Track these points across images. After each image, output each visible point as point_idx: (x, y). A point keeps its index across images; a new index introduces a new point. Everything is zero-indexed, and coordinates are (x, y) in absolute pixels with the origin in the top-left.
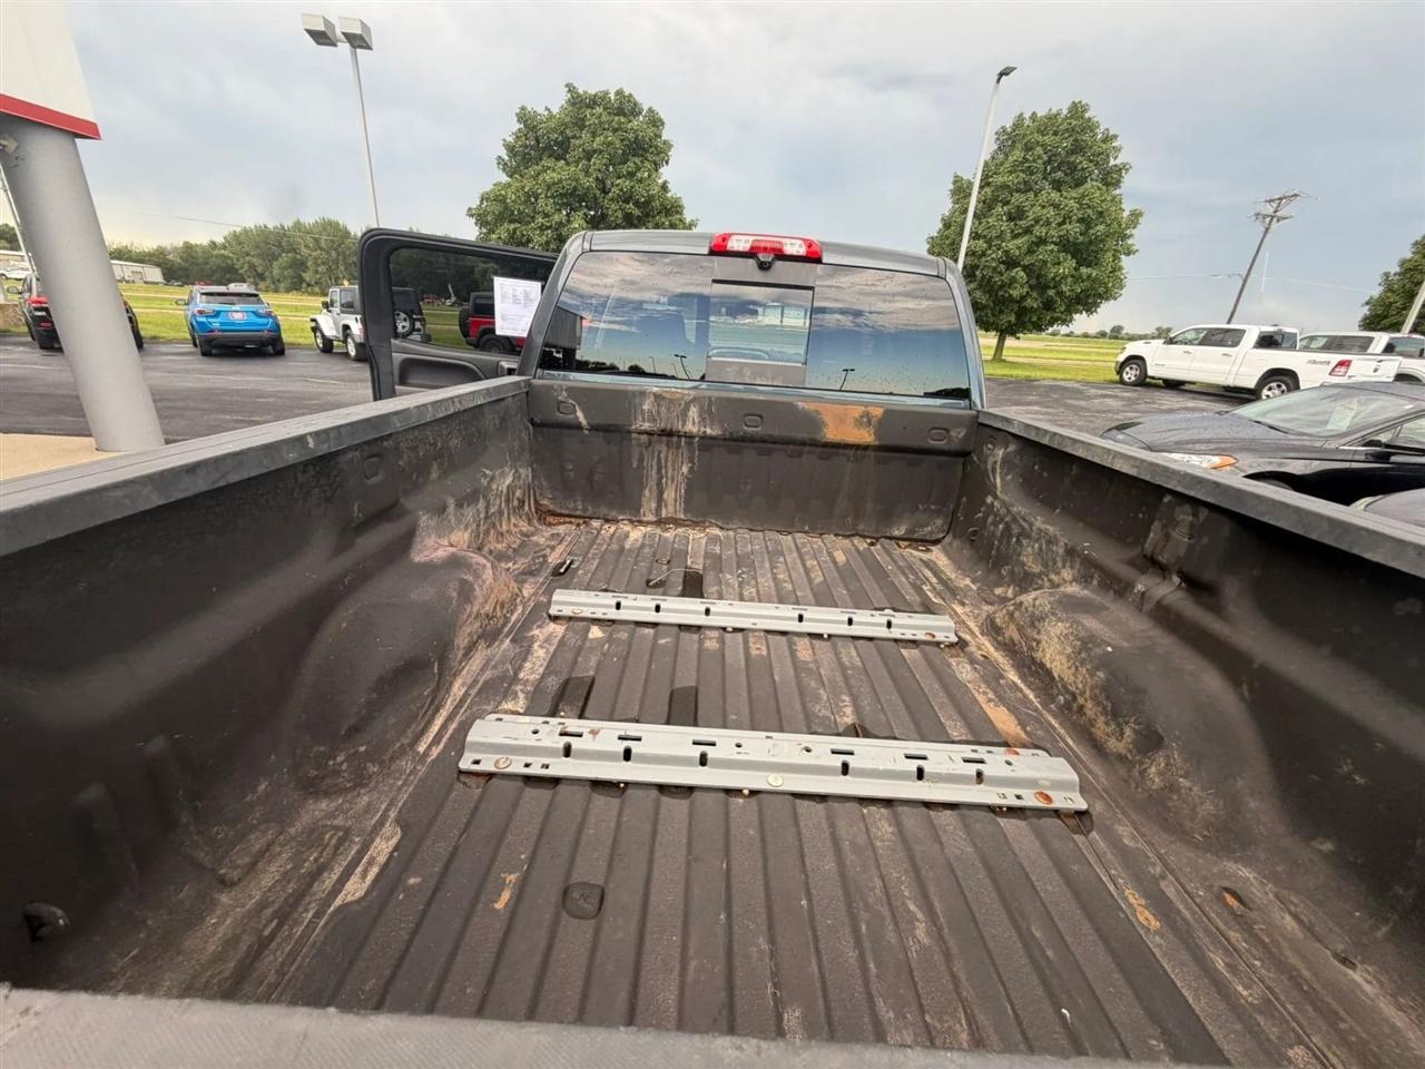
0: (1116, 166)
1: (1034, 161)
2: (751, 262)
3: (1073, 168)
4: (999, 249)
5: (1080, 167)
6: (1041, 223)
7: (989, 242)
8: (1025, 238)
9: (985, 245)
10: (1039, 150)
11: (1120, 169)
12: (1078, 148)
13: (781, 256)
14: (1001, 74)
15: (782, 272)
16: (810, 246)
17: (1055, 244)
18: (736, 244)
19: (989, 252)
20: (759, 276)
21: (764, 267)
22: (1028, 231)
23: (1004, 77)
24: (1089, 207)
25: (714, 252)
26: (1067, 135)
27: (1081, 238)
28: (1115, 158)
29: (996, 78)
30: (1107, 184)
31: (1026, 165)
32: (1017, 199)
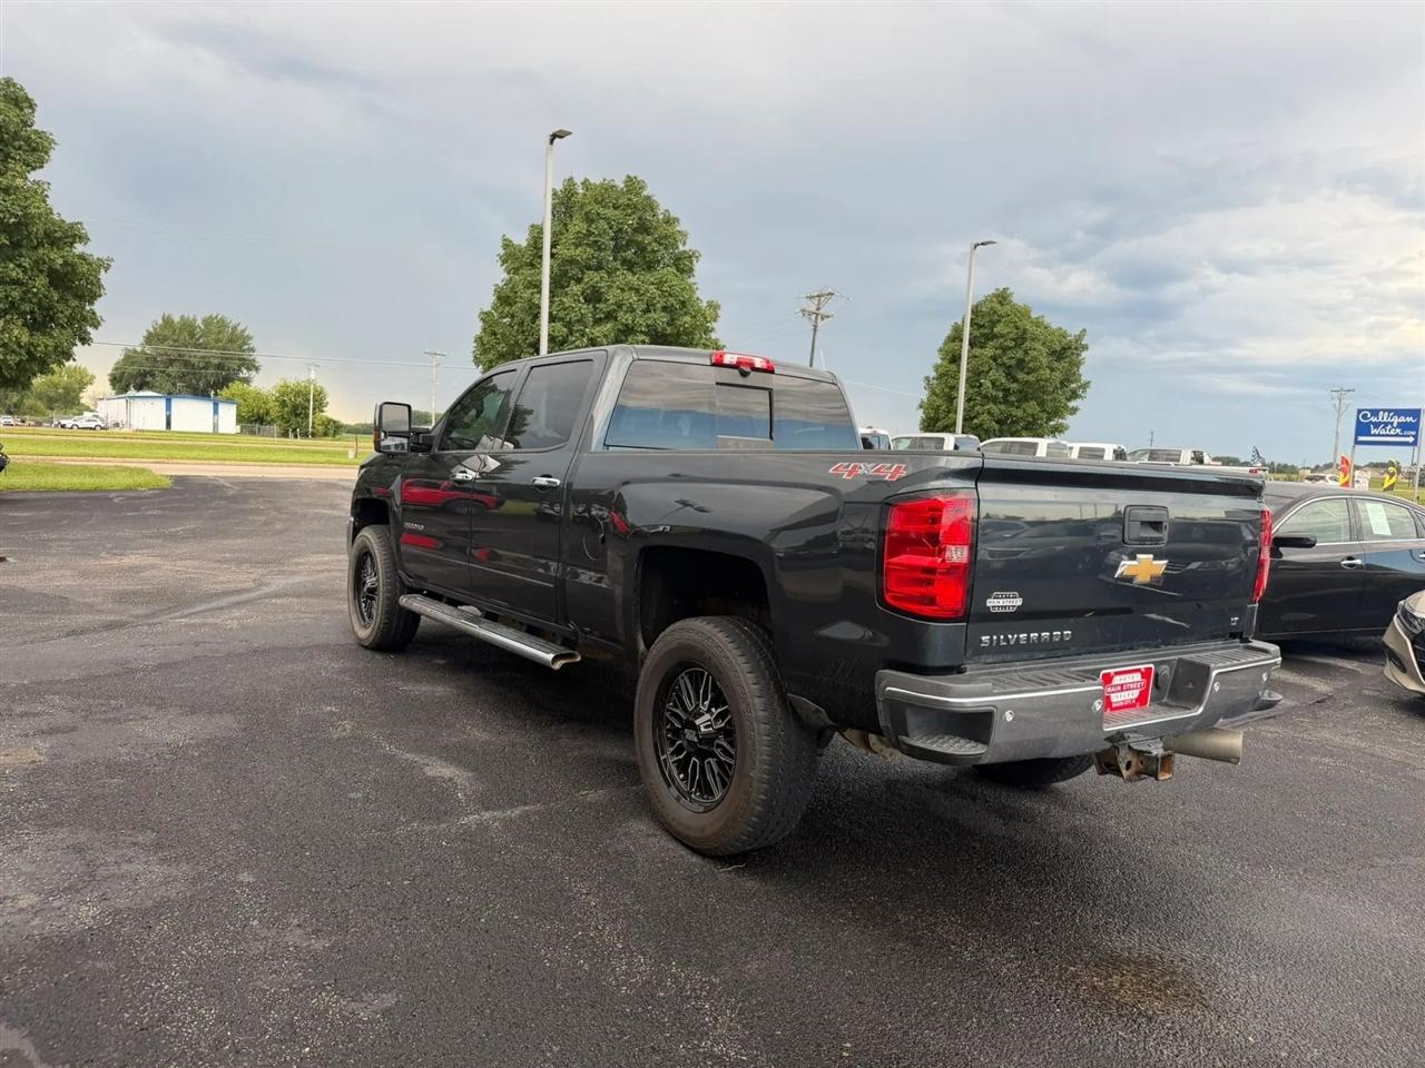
0: (685, 252)
1: (599, 235)
2: (736, 371)
3: (642, 249)
4: (583, 336)
5: (649, 248)
6: (624, 308)
7: (569, 325)
8: (609, 326)
9: (565, 330)
10: (603, 224)
11: (690, 257)
12: (643, 228)
13: (755, 369)
14: (554, 136)
15: (755, 378)
16: (768, 362)
17: (645, 334)
18: (727, 359)
19: (572, 339)
20: (741, 381)
21: (744, 374)
22: (610, 316)
23: (557, 140)
24: (670, 295)
25: (713, 365)
26: (629, 211)
27: (669, 330)
28: (684, 244)
29: (548, 139)
30: (682, 271)
31: (591, 239)
32: (592, 277)
